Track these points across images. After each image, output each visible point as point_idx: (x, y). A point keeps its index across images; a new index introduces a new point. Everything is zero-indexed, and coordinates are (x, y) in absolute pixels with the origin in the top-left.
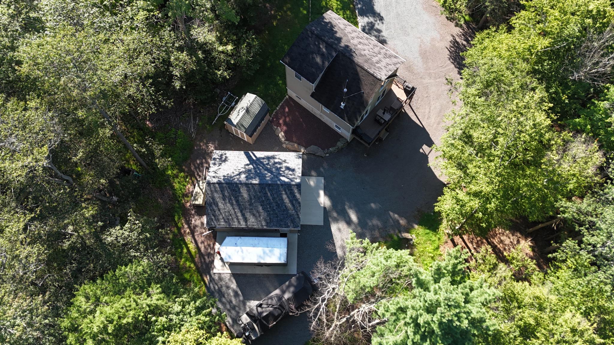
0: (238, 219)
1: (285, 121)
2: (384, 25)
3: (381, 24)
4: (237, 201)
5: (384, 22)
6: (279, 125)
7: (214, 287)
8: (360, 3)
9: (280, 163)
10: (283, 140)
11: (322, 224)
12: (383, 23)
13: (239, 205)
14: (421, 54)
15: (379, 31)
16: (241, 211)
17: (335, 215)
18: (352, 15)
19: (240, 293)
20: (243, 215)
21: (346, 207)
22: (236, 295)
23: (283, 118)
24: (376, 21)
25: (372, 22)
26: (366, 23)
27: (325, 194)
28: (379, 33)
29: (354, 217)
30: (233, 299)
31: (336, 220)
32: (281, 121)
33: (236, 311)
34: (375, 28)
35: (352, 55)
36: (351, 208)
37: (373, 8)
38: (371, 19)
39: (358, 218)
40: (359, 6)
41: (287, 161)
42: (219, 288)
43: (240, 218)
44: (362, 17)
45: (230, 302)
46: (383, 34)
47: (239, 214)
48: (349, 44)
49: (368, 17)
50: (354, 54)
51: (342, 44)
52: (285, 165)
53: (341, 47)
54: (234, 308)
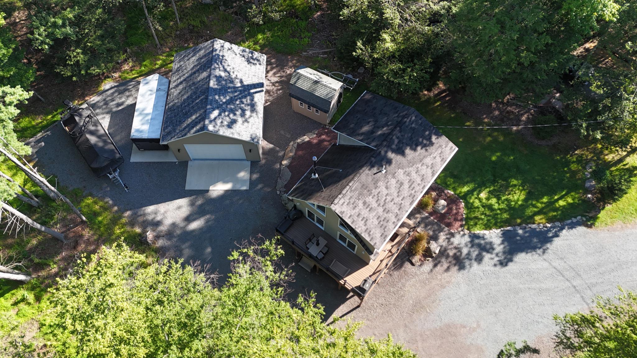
0: (178, 79)
1: (324, 140)
2: (493, 269)
3: (493, 262)
4: (195, 73)
5: (498, 268)
6: (319, 135)
7: (131, 85)
8: (526, 232)
9: (243, 115)
10: (299, 141)
11: (187, 188)
12: (495, 265)
13: (191, 75)
14: (448, 326)
15: (479, 259)
16: (185, 80)
17: (199, 202)
18: (501, 222)
19: (120, 108)
20: (181, 83)
21: (208, 216)
22: (118, 105)
23: (329, 139)
24: (497, 255)
25: (493, 249)
26: (491, 240)
27: (227, 191)
28: (476, 260)
29: (195, 225)
30: (114, 103)
31: (192, 204)
32: (323, 137)
33: (102, 106)
34: (484, 253)
35: (373, 166)
36: (207, 221)
37: (522, 251)
38: (499, 249)
39: (193, 231)
40: (520, 232)
41: (246, 124)
42: (129, 89)
43: (179, 81)
44: (500, 235)
45: (113, 100)
46: (475, 264)
47: (182, 79)
48: (393, 165)
49: (503, 243)
50: (375, 170)
51: (391, 155)
52: (240, 120)
53: (386, 152)
54: (106, 103)
